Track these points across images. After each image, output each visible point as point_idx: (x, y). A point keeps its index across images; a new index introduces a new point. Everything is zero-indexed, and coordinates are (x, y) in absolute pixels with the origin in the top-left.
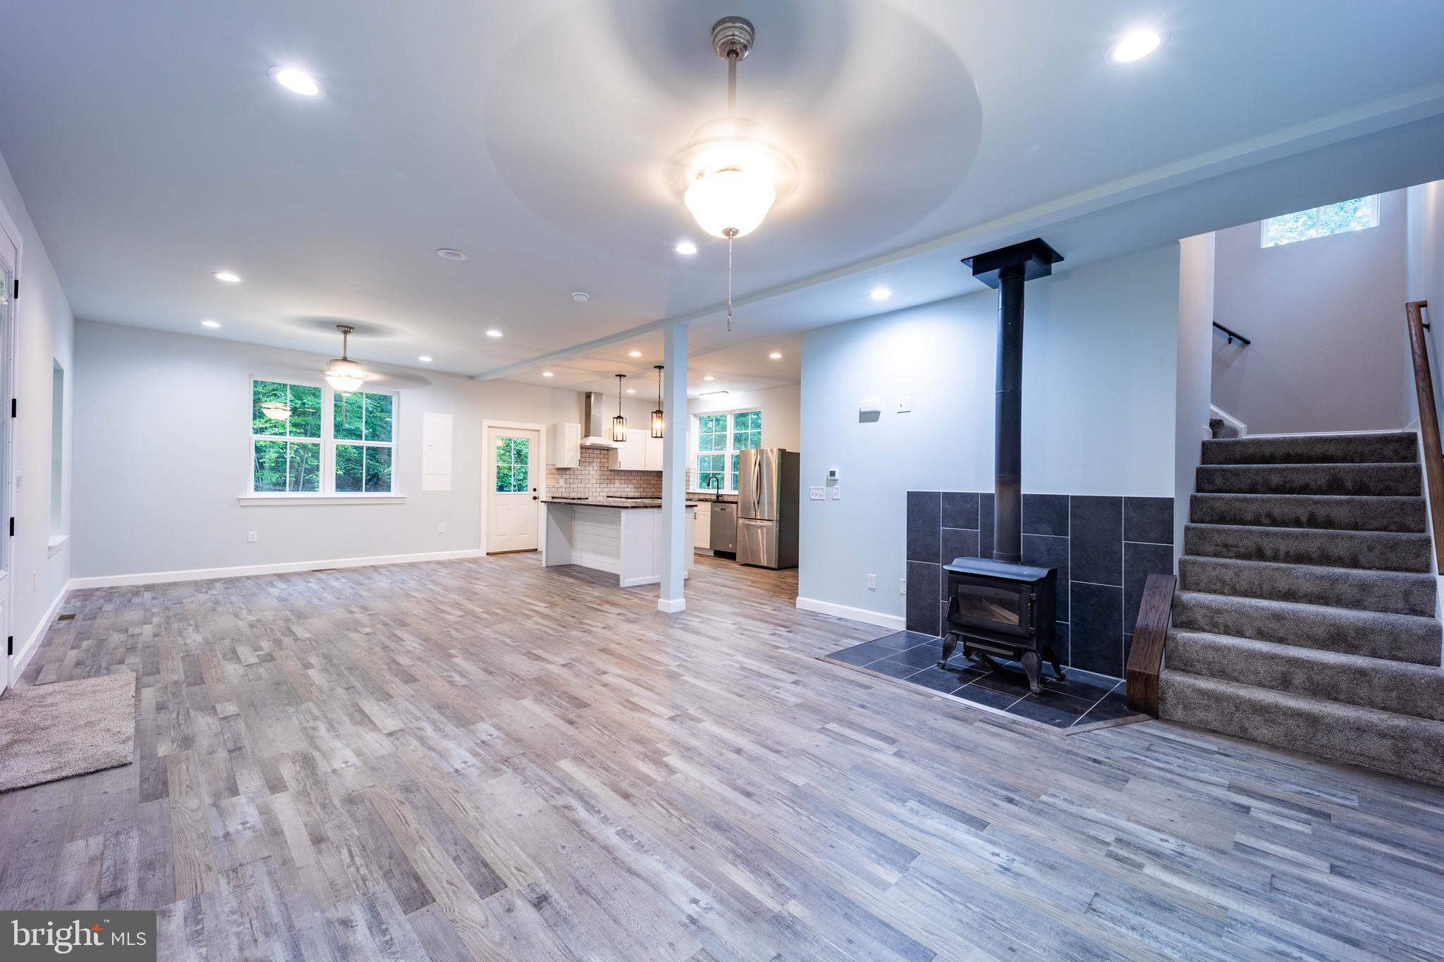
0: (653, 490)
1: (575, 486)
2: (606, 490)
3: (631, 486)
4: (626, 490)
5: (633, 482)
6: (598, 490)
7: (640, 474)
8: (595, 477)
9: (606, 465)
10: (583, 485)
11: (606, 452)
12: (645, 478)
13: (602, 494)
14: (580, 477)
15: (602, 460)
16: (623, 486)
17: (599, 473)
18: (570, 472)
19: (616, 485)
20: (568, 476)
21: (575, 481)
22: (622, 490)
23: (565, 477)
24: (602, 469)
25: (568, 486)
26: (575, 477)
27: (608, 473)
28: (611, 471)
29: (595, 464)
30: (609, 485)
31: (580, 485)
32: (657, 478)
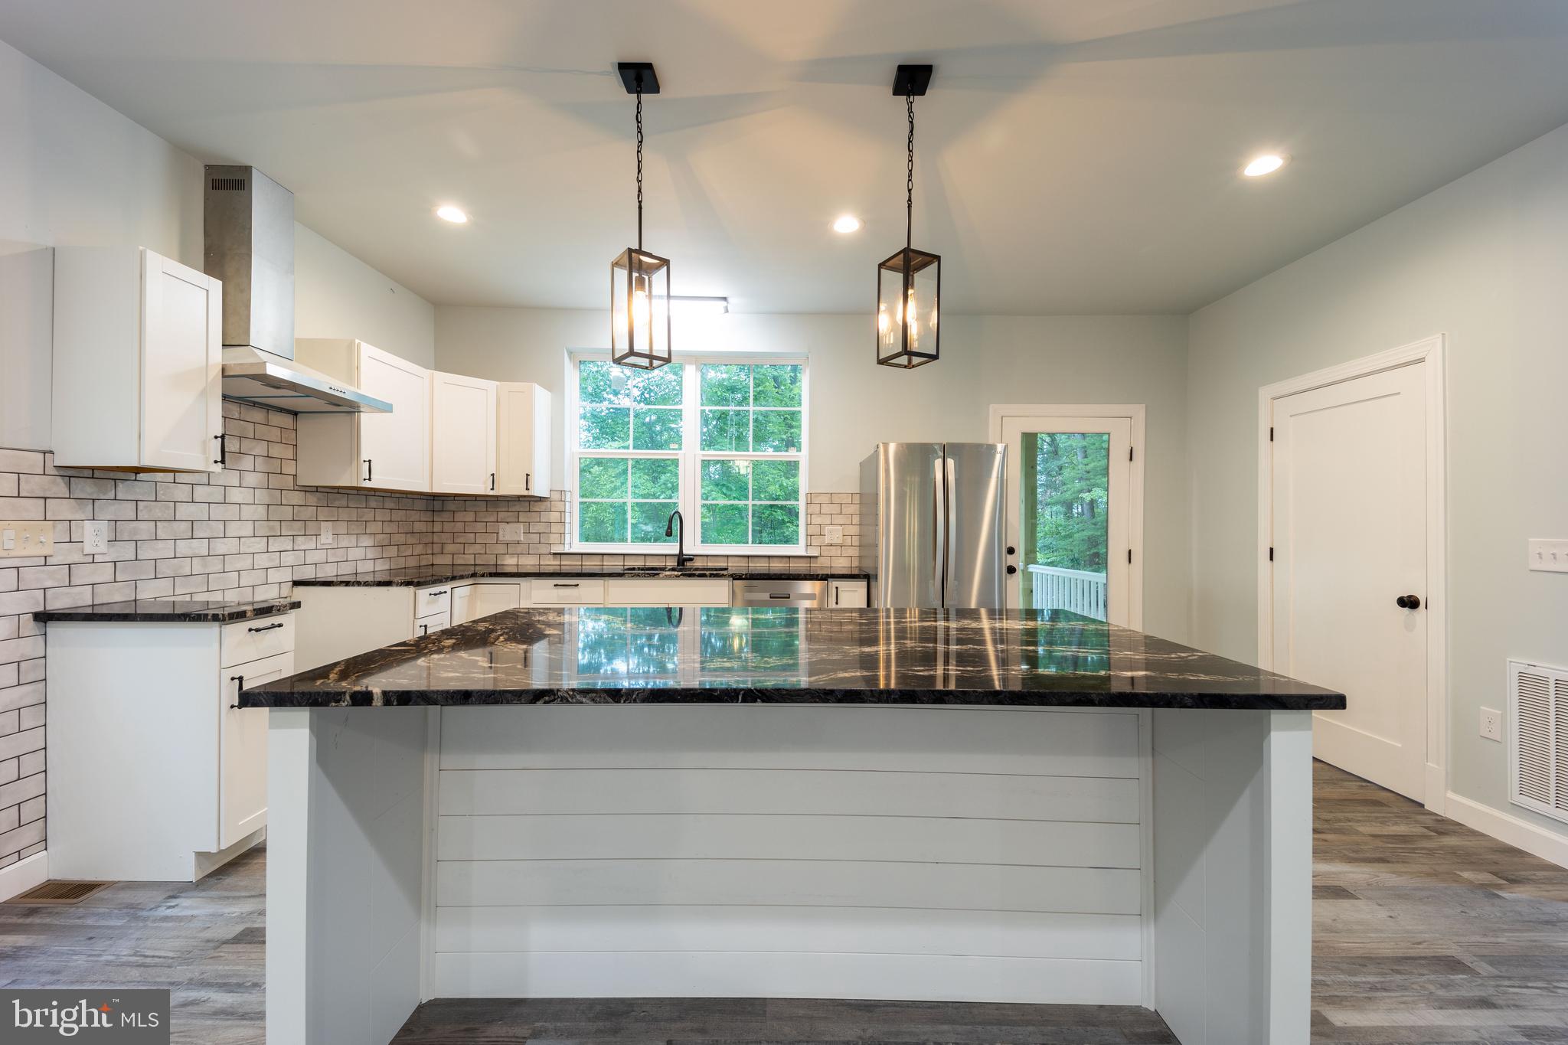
0: (419, 549)
1: (164, 549)
2: (289, 559)
3: (367, 541)
4: (356, 553)
5: (373, 527)
6: (262, 561)
7: (389, 504)
8: (248, 512)
9: (289, 468)
10: (201, 547)
11: (287, 420)
12: (399, 515)
13: (275, 576)
14: (184, 511)
15: (276, 451)
16: (345, 542)
17: (262, 496)
18: (140, 489)
19: (326, 538)
20: (127, 511)
21: (163, 530)
22: (340, 555)
23: (111, 511)
24: (275, 481)
25: (127, 551)
26: (158, 511)
27: (297, 498)
28: (307, 490)
29: (247, 463)
30: (302, 543)
31: (183, 547)
32: (428, 516)
